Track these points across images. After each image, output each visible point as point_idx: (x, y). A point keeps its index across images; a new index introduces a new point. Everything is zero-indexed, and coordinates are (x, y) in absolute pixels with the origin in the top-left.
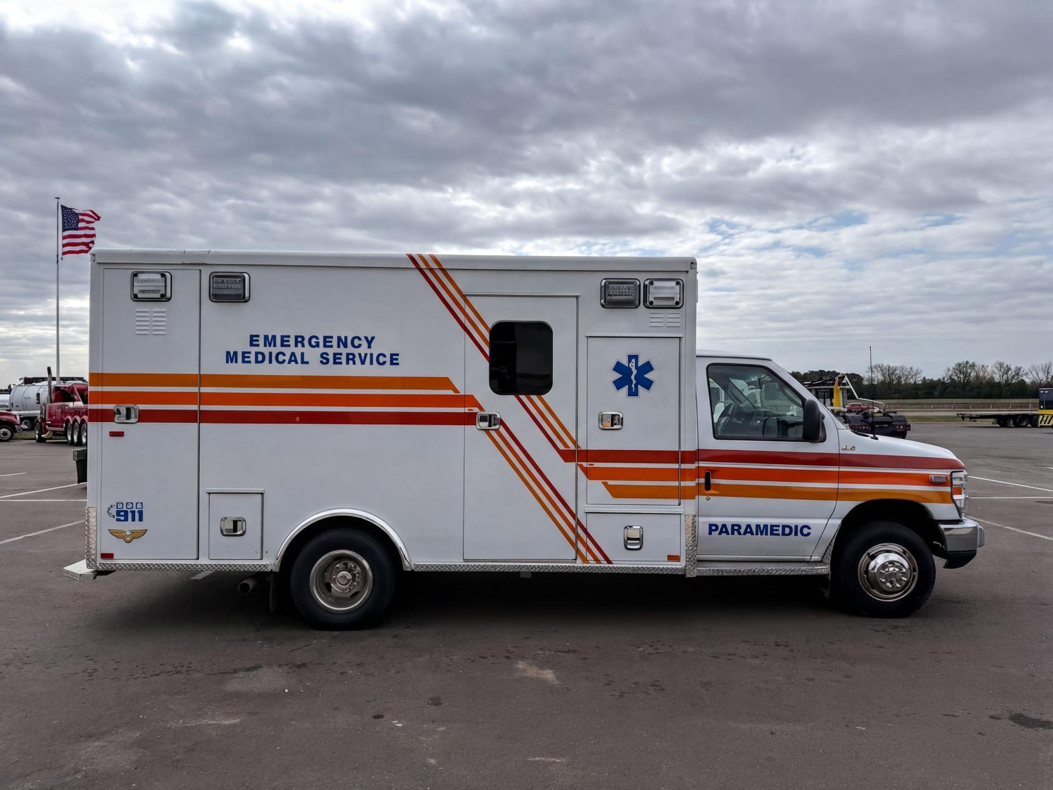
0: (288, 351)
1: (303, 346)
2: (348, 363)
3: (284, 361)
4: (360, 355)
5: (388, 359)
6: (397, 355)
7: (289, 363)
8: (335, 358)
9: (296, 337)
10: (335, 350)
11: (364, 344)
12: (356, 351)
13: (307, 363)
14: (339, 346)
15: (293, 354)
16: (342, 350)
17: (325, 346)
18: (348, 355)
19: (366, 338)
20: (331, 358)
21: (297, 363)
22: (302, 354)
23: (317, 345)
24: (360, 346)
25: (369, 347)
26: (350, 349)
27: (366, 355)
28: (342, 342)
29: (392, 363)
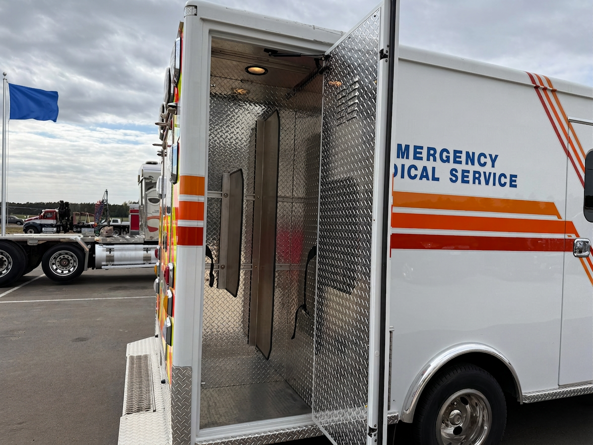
0: (420, 164)
1: (435, 160)
2: (474, 183)
3: (416, 176)
4: (485, 173)
5: (508, 181)
6: (516, 176)
7: (421, 179)
8: (463, 176)
9: (429, 149)
10: (464, 166)
11: (488, 161)
12: (481, 170)
13: (438, 179)
14: (467, 163)
15: (425, 169)
16: (470, 167)
17: (455, 162)
18: (475, 172)
19: (491, 155)
20: (459, 175)
21: (428, 179)
22: (434, 169)
23: (448, 160)
24: (485, 164)
25: (493, 166)
26: (477, 167)
27: (490, 174)
28: (470, 158)
29: (511, 186)
